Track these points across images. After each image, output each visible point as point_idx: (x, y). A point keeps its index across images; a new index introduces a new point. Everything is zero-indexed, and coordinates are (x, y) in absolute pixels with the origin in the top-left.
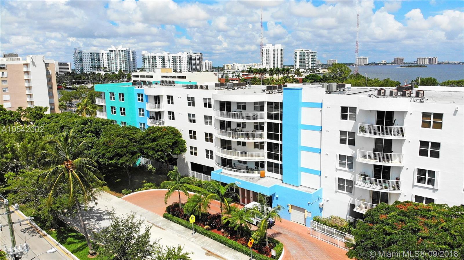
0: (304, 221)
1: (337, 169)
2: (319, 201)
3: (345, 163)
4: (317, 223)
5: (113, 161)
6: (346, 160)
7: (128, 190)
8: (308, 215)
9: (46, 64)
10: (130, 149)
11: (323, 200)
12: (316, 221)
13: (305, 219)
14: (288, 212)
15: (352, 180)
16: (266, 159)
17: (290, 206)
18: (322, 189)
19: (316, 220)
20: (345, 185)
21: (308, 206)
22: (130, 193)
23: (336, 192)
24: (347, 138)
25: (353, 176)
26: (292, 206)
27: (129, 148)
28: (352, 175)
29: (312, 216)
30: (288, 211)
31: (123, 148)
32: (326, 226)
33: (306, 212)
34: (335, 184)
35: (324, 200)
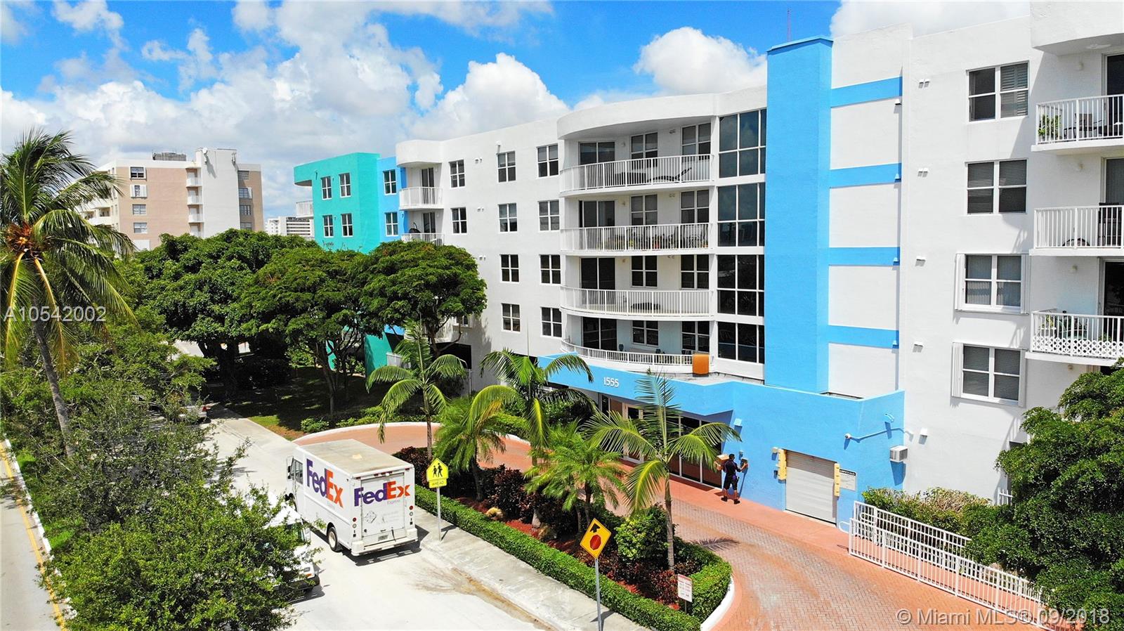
0: (831, 510)
1: (959, 313)
2: (890, 436)
3: (987, 287)
4: (876, 509)
5: (269, 325)
6: (994, 271)
7: (317, 421)
8: (844, 483)
9: (239, 172)
10: (322, 296)
11: (906, 436)
12: (873, 504)
13: (836, 499)
14: (775, 477)
15: (1015, 347)
16: (714, 316)
17: (782, 456)
18: (902, 394)
19: (876, 500)
20: (991, 372)
21: (845, 448)
22: (324, 428)
23: (955, 400)
24: (996, 187)
25: (1021, 333)
26: (791, 457)
27: (319, 293)
28: (1018, 328)
29: (859, 484)
30: (776, 472)
31: (302, 290)
32: (910, 520)
33: (837, 472)
34: (953, 370)
35: (911, 436)
